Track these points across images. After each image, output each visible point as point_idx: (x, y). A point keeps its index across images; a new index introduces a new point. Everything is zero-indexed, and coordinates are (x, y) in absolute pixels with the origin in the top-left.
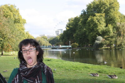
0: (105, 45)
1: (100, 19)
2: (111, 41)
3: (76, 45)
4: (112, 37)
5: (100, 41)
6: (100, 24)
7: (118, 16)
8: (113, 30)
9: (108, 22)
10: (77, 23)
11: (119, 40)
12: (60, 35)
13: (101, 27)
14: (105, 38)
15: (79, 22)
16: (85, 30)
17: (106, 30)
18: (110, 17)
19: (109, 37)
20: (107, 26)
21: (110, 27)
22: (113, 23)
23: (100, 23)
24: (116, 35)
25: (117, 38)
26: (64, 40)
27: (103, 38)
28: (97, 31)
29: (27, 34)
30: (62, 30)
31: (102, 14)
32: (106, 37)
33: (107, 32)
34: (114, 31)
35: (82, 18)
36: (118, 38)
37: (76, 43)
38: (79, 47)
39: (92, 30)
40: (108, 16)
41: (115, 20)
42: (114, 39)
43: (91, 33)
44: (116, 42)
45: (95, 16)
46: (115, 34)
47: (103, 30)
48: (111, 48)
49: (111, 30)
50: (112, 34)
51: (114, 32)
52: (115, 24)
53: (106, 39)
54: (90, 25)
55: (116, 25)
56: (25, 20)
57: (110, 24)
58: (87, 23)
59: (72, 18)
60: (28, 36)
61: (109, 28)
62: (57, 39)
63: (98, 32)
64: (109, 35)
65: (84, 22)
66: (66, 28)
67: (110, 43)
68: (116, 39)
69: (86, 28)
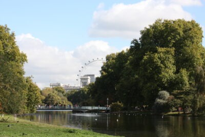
0: (174, 109)
1: (166, 57)
2: (185, 101)
3: (119, 106)
4: (187, 93)
5: (164, 100)
6: (166, 67)
7: (199, 54)
8: (190, 80)
9: (180, 64)
10: (123, 63)
11: (201, 99)
12: (90, 85)
13: (167, 73)
14: (173, 95)
15: (126, 62)
16: (136, 79)
17: (176, 79)
18: (184, 55)
19: (181, 94)
20: (177, 72)
21: (184, 73)
22: (190, 66)
23: (165, 65)
24: (196, 89)
25: (196, 95)
26: (96, 96)
27: (170, 94)
28: (160, 80)
29: (27, 82)
30: (93, 75)
31: (169, 49)
32: (175, 92)
33: (178, 83)
34: (190, 82)
35: (132, 55)
36: (198, 96)
37: (120, 102)
38: (125, 109)
39: (151, 78)
40: (180, 53)
41: (194, 61)
42: (191, 97)
43: (149, 84)
44: (194, 102)
45: (156, 51)
46: (194, 87)
47: (171, 79)
48: (184, 114)
49: (186, 78)
50: (187, 87)
51: (190, 84)
52: (194, 67)
53: (176, 96)
54: (146, 70)
55: (196, 71)
56: (25, 56)
57: (183, 68)
58: (140, 64)
59: (113, 54)
60: (30, 86)
61: (182, 76)
62: (83, 93)
63: (162, 82)
64: (182, 90)
65: (136, 63)
66: (102, 74)
67: (183, 103)
68: (195, 97)
69: (138, 74)
